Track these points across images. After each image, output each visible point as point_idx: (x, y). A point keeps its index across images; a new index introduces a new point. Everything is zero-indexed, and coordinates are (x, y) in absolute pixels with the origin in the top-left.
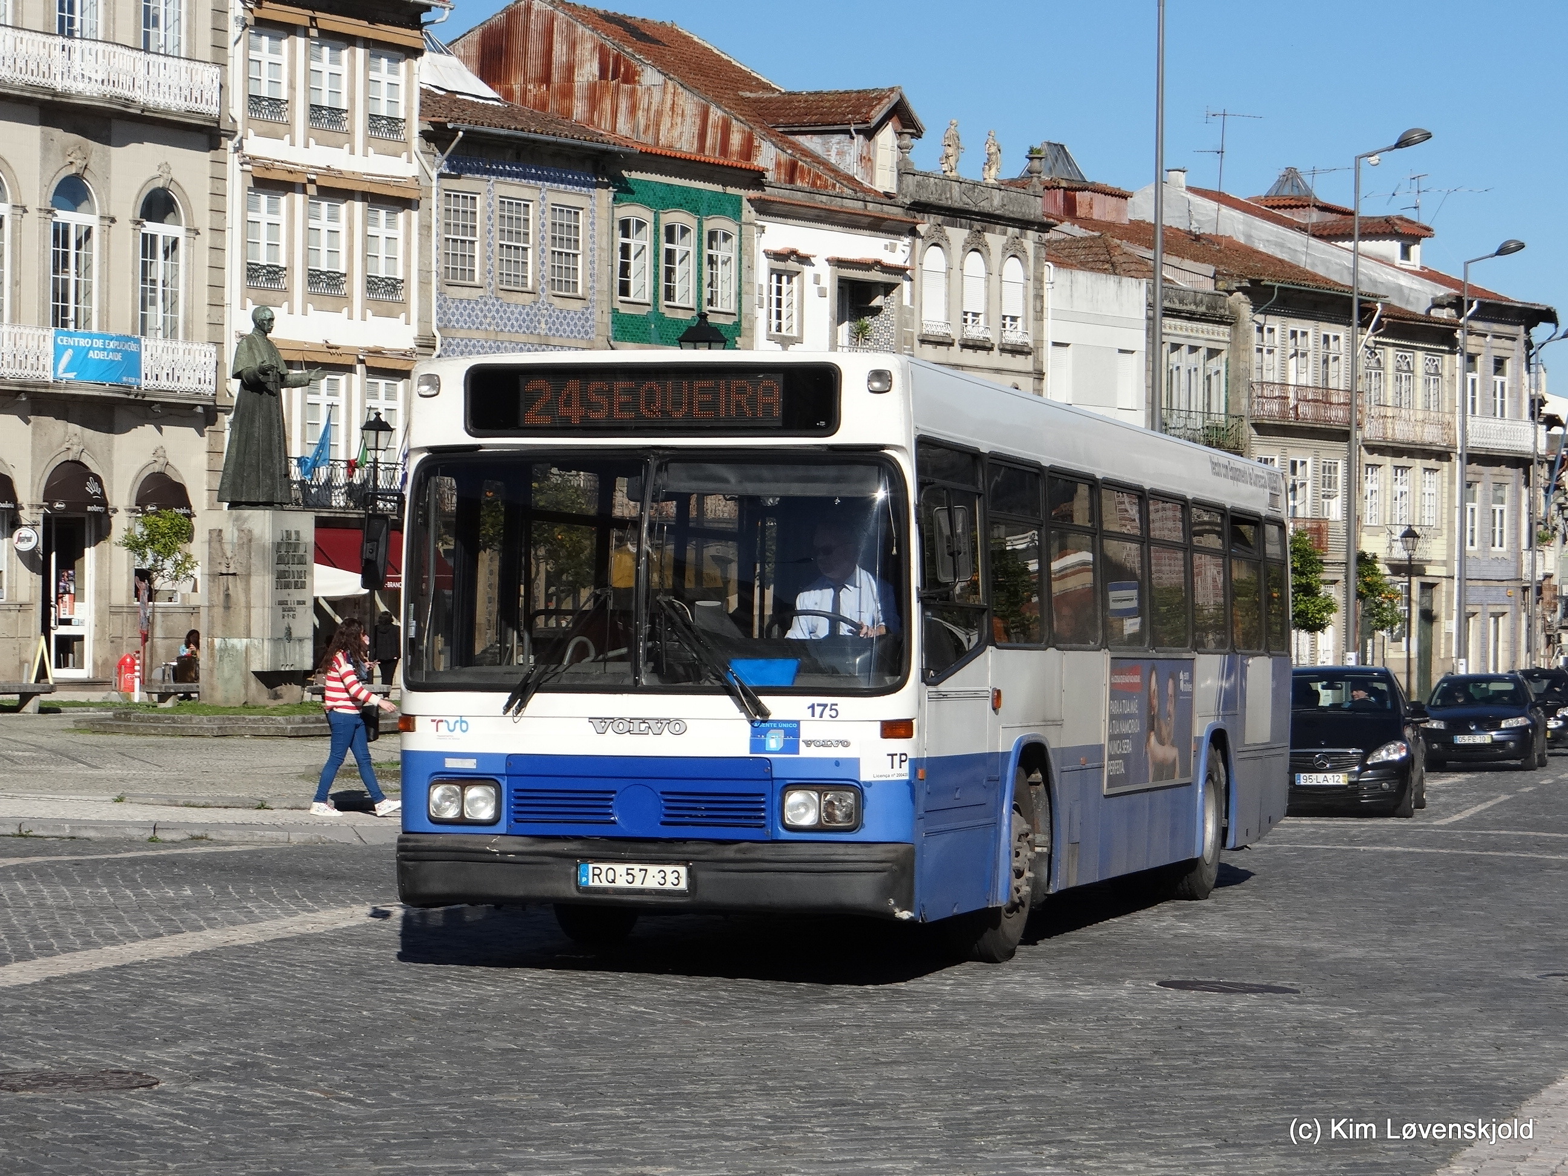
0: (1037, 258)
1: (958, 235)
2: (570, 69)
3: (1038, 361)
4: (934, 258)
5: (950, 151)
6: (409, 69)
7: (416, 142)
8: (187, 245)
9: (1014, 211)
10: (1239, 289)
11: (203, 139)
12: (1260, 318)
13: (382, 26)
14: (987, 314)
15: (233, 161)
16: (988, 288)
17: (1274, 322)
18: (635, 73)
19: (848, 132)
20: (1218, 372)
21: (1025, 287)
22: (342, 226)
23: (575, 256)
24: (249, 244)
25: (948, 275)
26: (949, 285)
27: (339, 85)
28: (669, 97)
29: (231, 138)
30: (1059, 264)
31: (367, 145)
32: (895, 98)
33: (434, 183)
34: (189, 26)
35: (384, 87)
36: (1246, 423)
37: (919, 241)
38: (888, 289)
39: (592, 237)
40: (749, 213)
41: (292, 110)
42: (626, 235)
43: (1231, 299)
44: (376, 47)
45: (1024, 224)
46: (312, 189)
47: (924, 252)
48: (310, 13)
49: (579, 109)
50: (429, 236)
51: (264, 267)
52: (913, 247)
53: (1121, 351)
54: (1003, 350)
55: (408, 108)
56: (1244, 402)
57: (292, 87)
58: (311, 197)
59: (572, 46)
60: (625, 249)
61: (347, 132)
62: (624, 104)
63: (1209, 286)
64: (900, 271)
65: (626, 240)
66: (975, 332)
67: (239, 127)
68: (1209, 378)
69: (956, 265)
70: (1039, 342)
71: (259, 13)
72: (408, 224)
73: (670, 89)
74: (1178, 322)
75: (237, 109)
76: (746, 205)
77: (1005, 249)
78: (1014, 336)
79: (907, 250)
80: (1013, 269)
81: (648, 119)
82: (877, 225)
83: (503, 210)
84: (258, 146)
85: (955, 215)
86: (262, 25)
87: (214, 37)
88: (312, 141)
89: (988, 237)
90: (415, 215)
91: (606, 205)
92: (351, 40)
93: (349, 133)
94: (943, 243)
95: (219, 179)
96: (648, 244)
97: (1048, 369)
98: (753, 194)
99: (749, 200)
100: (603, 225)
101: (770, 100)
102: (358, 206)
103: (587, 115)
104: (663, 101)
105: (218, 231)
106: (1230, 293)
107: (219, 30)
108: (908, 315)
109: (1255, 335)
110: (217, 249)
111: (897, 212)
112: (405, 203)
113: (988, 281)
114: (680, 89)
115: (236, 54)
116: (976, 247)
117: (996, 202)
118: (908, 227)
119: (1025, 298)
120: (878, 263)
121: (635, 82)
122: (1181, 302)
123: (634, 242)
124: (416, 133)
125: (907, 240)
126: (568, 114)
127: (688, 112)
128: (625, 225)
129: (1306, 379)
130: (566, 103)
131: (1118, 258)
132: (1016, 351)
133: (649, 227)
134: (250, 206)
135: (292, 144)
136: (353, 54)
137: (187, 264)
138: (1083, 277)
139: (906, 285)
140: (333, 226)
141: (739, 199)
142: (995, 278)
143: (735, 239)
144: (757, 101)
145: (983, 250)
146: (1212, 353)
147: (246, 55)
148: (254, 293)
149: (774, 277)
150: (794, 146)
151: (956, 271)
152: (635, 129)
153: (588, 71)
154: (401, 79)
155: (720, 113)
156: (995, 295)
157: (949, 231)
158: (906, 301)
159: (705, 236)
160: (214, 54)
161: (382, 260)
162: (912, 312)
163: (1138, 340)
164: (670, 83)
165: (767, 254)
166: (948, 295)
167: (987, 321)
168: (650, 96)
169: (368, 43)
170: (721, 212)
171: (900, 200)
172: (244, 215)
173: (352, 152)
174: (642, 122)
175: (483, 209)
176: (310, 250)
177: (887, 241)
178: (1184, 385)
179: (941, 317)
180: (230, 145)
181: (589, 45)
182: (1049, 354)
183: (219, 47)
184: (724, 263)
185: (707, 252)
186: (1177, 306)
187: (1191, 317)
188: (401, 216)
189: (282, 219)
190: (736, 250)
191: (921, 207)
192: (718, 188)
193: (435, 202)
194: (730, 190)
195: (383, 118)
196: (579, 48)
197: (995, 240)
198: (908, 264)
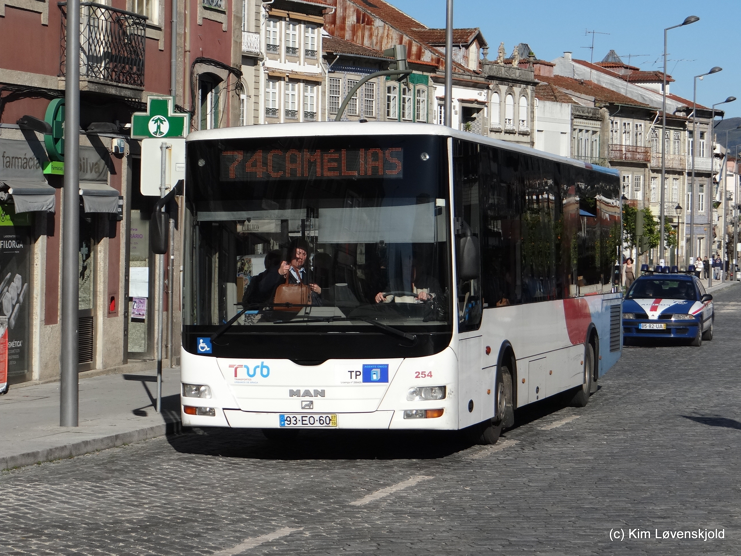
0: (532, 96)
1: (504, 88)
2: (344, 19)
3: (532, 138)
4: (495, 98)
5: (501, 55)
6: (318, 32)
7: (321, 60)
8: (247, 102)
9: (524, 78)
10: (604, 107)
11: (252, 61)
12: (612, 118)
13: (310, 16)
14: (514, 119)
15: (262, 69)
16: (514, 109)
17: (617, 120)
18: (372, 21)
19: (459, 46)
20: (596, 140)
21: (527, 108)
22: (296, 93)
23: (372, 101)
24: (266, 100)
25: (500, 104)
26: (500, 108)
27: (295, 39)
28: (386, 31)
29: (261, 61)
30: (540, 99)
31: (305, 61)
32: (477, 32)
33: (327, 75)
34: (248, 19)
35: (310, 39)
36: (607, 161)
37: (490, 91)
38: (478, 110)
39: (378, 94)
40: (431, 82)
41: (281, 49)
42: (389, 92)
43: (601, 111)
44: (308, 24)
45: (527, 83)
46: (287, 79)
47: (491, 95)
48: (287, 12)
49: (348, 35)
50: (325, 96)
51: (271, 109)
52: (488, 93)
53: (562, 133)
54: (519, 134)
55: (318, 47)
56: (606, 152)
57: (280, 40)
58: (287, 82)
59: (345, 9)
60: (389, 97)
61: (298, 57)
62: (367, 34)
63: (592, 105)
64: (483, 103)
65: (389, 95)
66: (509, 127)
67: (265, 57)
68: (593, 142)
69: (503, 101)
70: (532, 130)
71: (270, 13)
72: (318, 91)
73: (387, 28)
74: (582, 120)
75: (263, 50)
76: (430, 79)
77: (521, 93)
78: (523, 128)
79: (486, 94)
80: (523, 101)
81: (377, 40)
82: (475, 86)
83: (349, 84)
84: (270, 63)
85: (503, 80)
86: (271, 18)
87: (256, 23)
88: (287, 61)
89: (515, 88)
90: (320, 87)
91: (383, 81)
92: (299, 22)
93: (299, 57)
94: (498, 92)
95: (257, 76)
96: (397, 96)
97: (536, 141)
98: (432, 75)
99: (431, 77)
100: (382, 89)
101: (425, 32)
102: (302, 85)
103: (351, 38)
104: (383, 33)
105: (257, 96)
106: (601, 108)
107: (257, 20)
108: (485, 121)
109: (610, 125)
110: (256, 103)
111: (482, 80)
112: (317, 83)
113: (514, 106)
114: (391, 28)
115: (263, 28)
116: (510, 93)
117: (517, 75)
118: (487, 85)
119: (527, 113)
120: (476, 100)
121: (371, 25)
122: (583, 112)
123: (392, 95)
124: (321, 57)
125: (486, 91)
126: (343, 37)
127: (394, 37)
128: (389, 88)
129: (629, 142)
130: (342, 32)
131: (557, 94)
132: (524, 134)
133: (397, 89)
134: (267, 86)
135: (281, 62)
136: (300, 27)
137: (247, 109)
138: (548, 104)
139: (485, 108)
140: (293, 93)
141: (427, 77)
142: (517, 105)
143: (426, 92)
144: (419, 32)
145: (513, 94)
146: (594, 132)
147: (266, 28)
148: (268, 119)
149: (439, 107)
150: (437, 51)
151: (503, 103)
152: (372, 44)
153: (352, 19)
154: (315, 36)
155: (407, 38)
156: (516, 112)
157: (501, 87)
158: (485, 115)
159: (416, 92)
160: (256, 29)
161: (309, 105)
162: (487, 120)
163: (567, 128)
164: (387, 26)
165: (437, 98)
166: (500, 112)
167: (514, 122)
168: (378, 30)
169: (305, 22)
170: (421, 82)
171: (483, 75)
172: (265, 90)
173: (300, 64)
174: (375, 41)
175: (342, 84)
176: (286, 102)
177: (478, 92)
178: (583, 146)
179: (497, 121)
180: (261, 63)
181: (352, 9)
182: (536, 135)
183: (258, 26)
184: (422, 102)
185: (417, 98)
186: (582, 114)
187: (587, 118)
188: (315, 88)
189: (277, 91)
190: (426, 97)
191: (491, 78)
192: (421, 73)
193: (327, 83)
194: (425, 74)
195: (310, 50)
196: (347, 10)
197: (517, 90)
198: (486, 101)
